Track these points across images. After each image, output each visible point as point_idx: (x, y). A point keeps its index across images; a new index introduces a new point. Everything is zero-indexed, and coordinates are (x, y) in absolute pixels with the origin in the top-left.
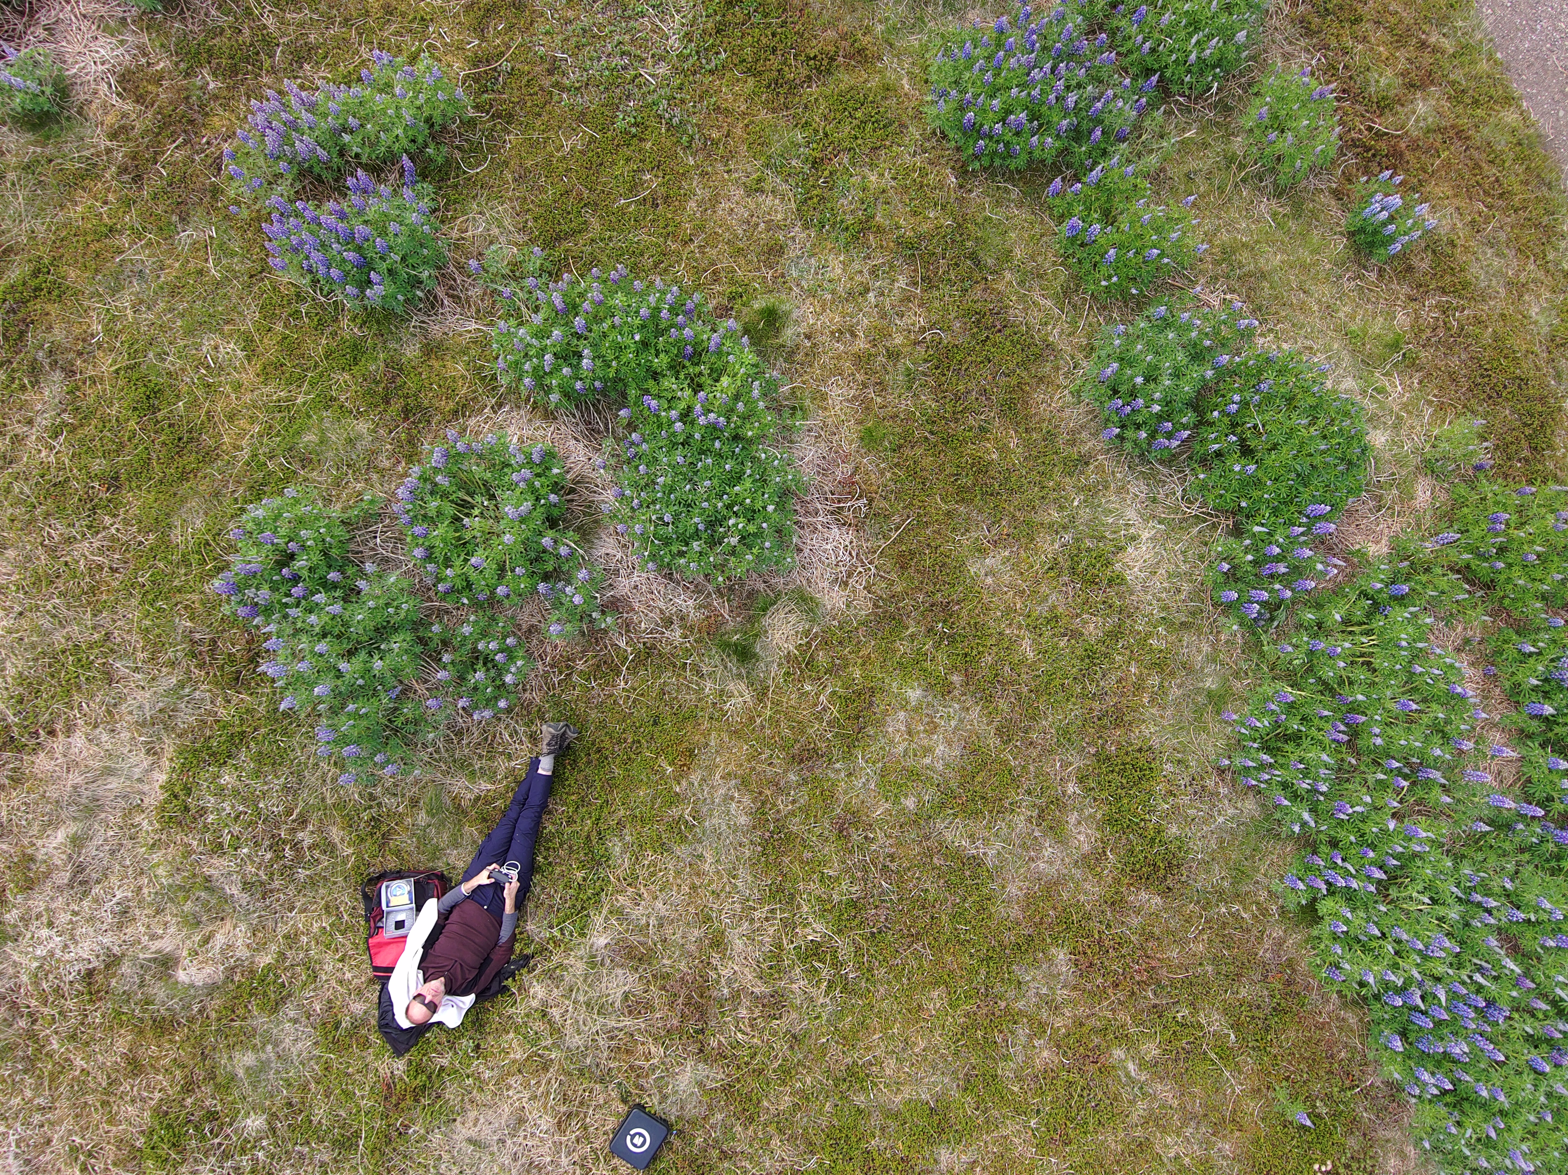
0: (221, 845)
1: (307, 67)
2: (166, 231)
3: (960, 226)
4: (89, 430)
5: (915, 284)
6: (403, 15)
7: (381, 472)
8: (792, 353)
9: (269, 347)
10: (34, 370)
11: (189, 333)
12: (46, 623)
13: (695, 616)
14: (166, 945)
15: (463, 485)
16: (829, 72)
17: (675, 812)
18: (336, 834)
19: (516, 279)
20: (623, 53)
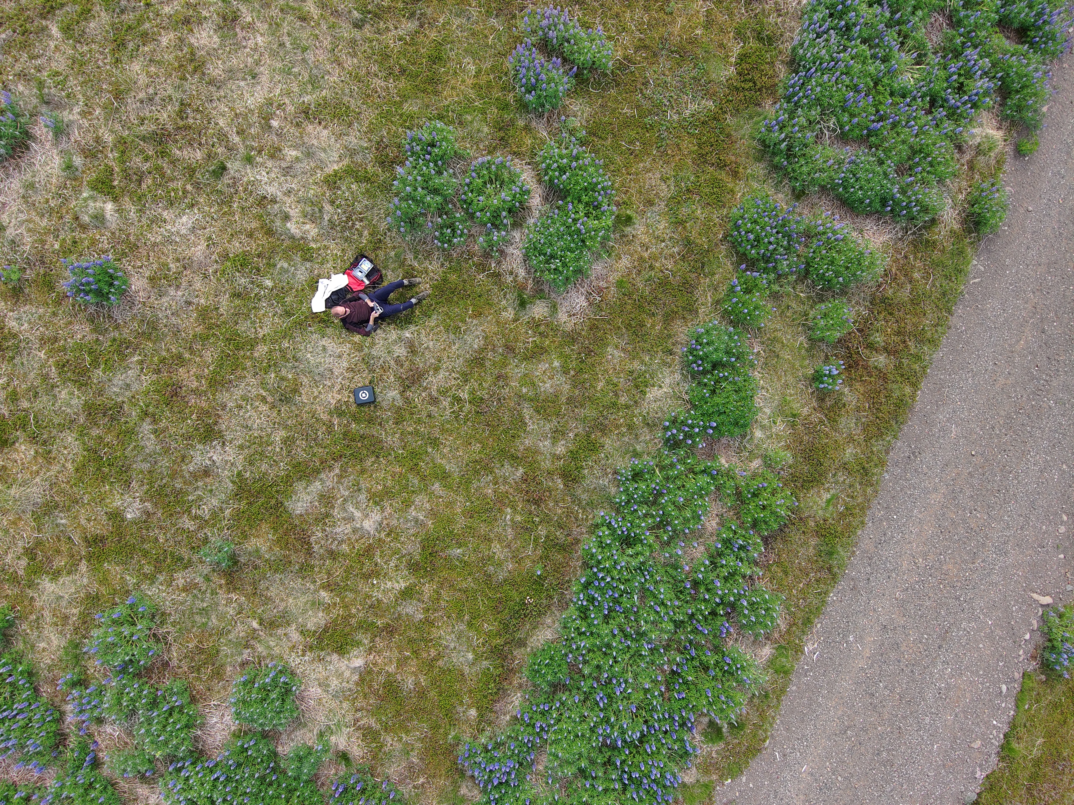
0: (334, 202)
1: (577, 6)
2: (488, 13)
3: (708, 251)
4: (411, 49)
5: (679, 254)
6: (620, 21)
7: (478, 148)
8: (624, 236)
9: (483, 80)
10: (412, 15)
11: (466, 51)
12: (347, 91)
13: (520, 278)
14: (292, 213)
15: (497, 176)
16: (720, 168)
17: (460, 324)
18: (366, 233)
19: (570, 133)
20: (669, 101)
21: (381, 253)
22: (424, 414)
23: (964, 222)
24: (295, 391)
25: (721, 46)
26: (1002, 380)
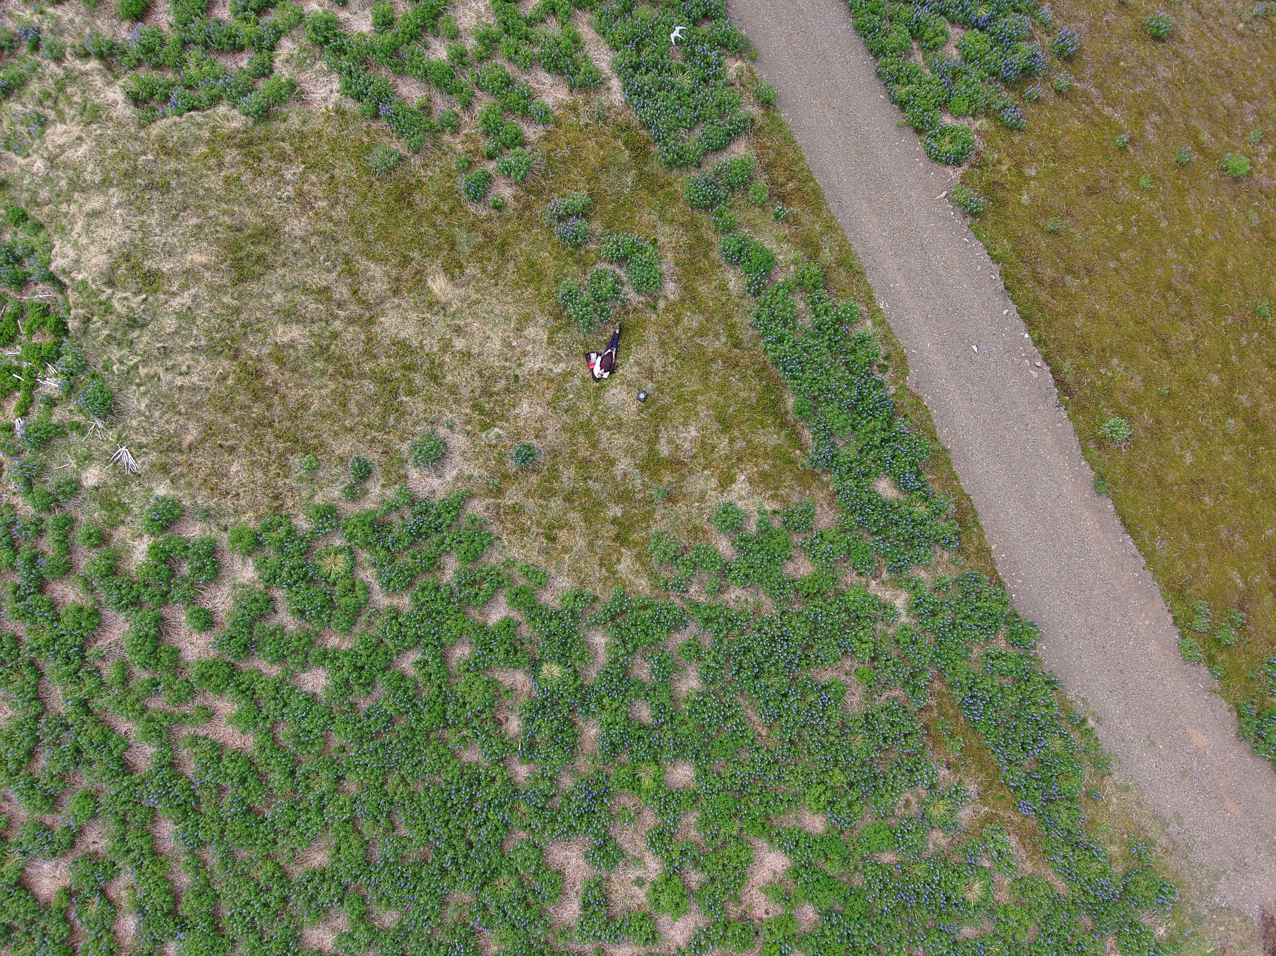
0: (559, 348)
2: (529, 230)
3: (692, 219)
4: (521, 272)
5: (684, 231)
8: (660, 247)
9: (554, 253)
11: (538, 251)
12: (521, 308)
13: (644, 301)
14: (551, 366)
15: (599, 276)
16: (663, 188)
17: (643, 338)
18: (580, 346)
19: (604, 236)
20: (620, 187)
21: (591, 347)
22: (667, 381)
23: (763, 106)
24: (620, 419)
25: (614, 148)
26: (840, 142)
